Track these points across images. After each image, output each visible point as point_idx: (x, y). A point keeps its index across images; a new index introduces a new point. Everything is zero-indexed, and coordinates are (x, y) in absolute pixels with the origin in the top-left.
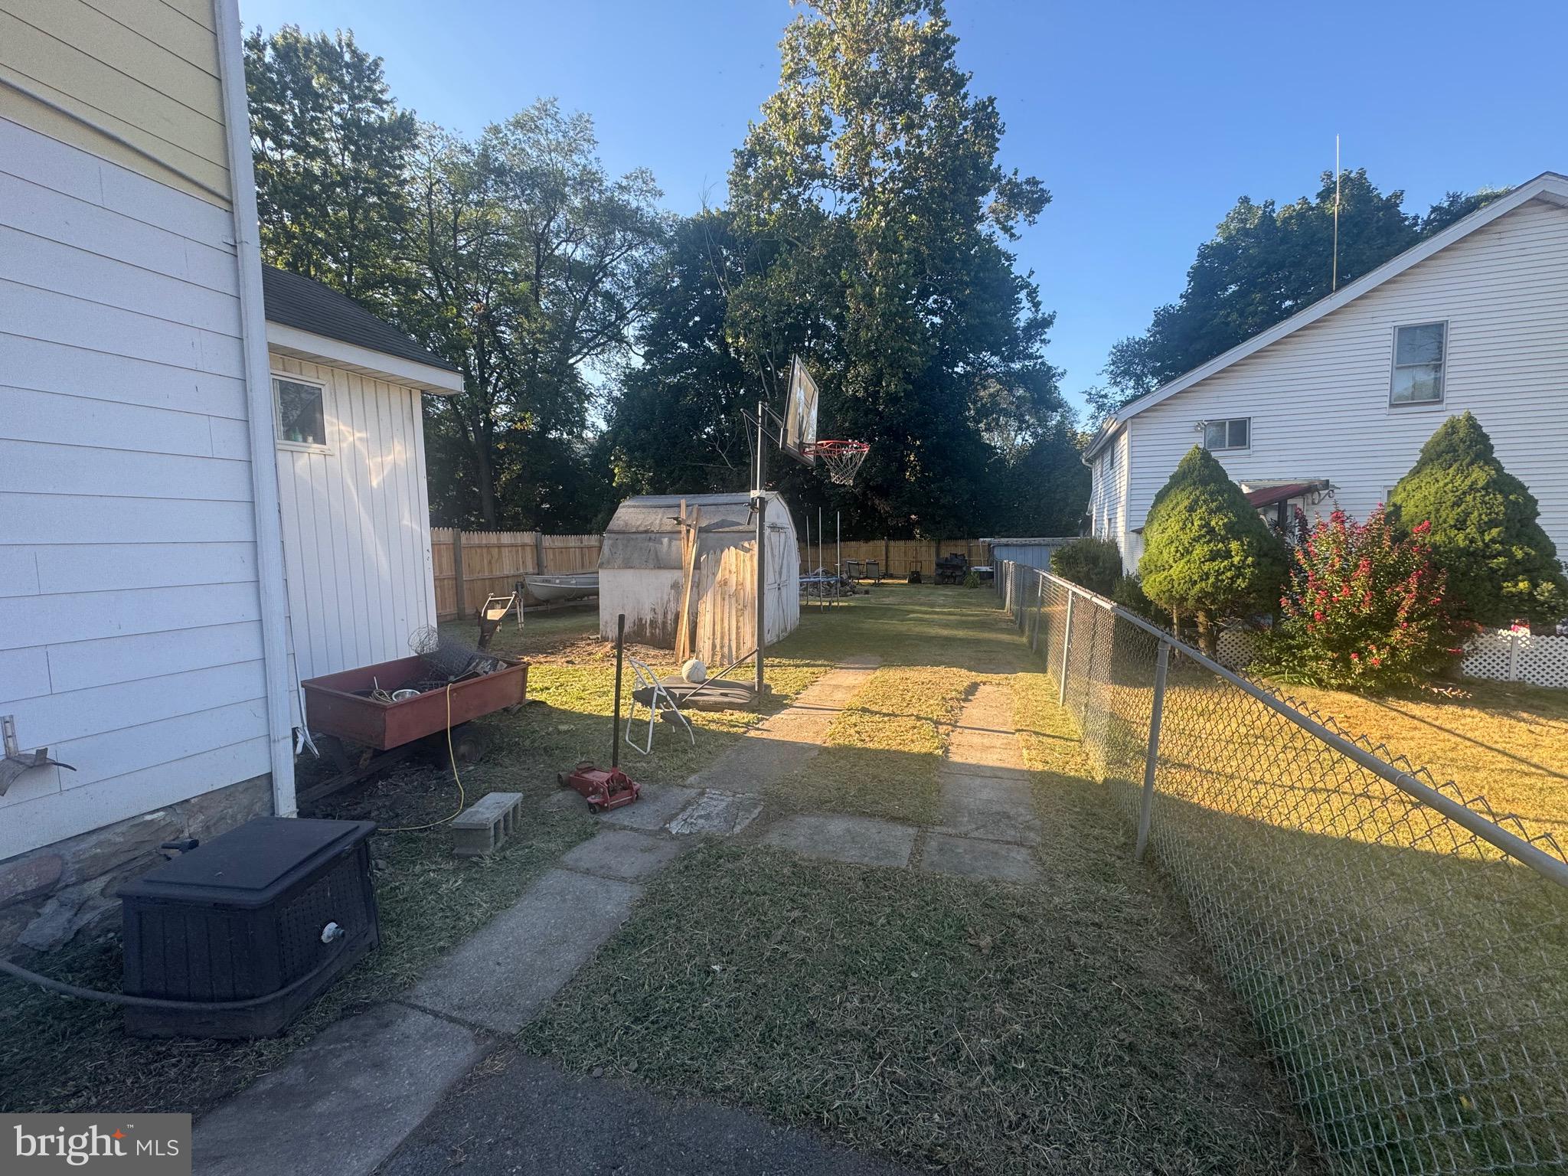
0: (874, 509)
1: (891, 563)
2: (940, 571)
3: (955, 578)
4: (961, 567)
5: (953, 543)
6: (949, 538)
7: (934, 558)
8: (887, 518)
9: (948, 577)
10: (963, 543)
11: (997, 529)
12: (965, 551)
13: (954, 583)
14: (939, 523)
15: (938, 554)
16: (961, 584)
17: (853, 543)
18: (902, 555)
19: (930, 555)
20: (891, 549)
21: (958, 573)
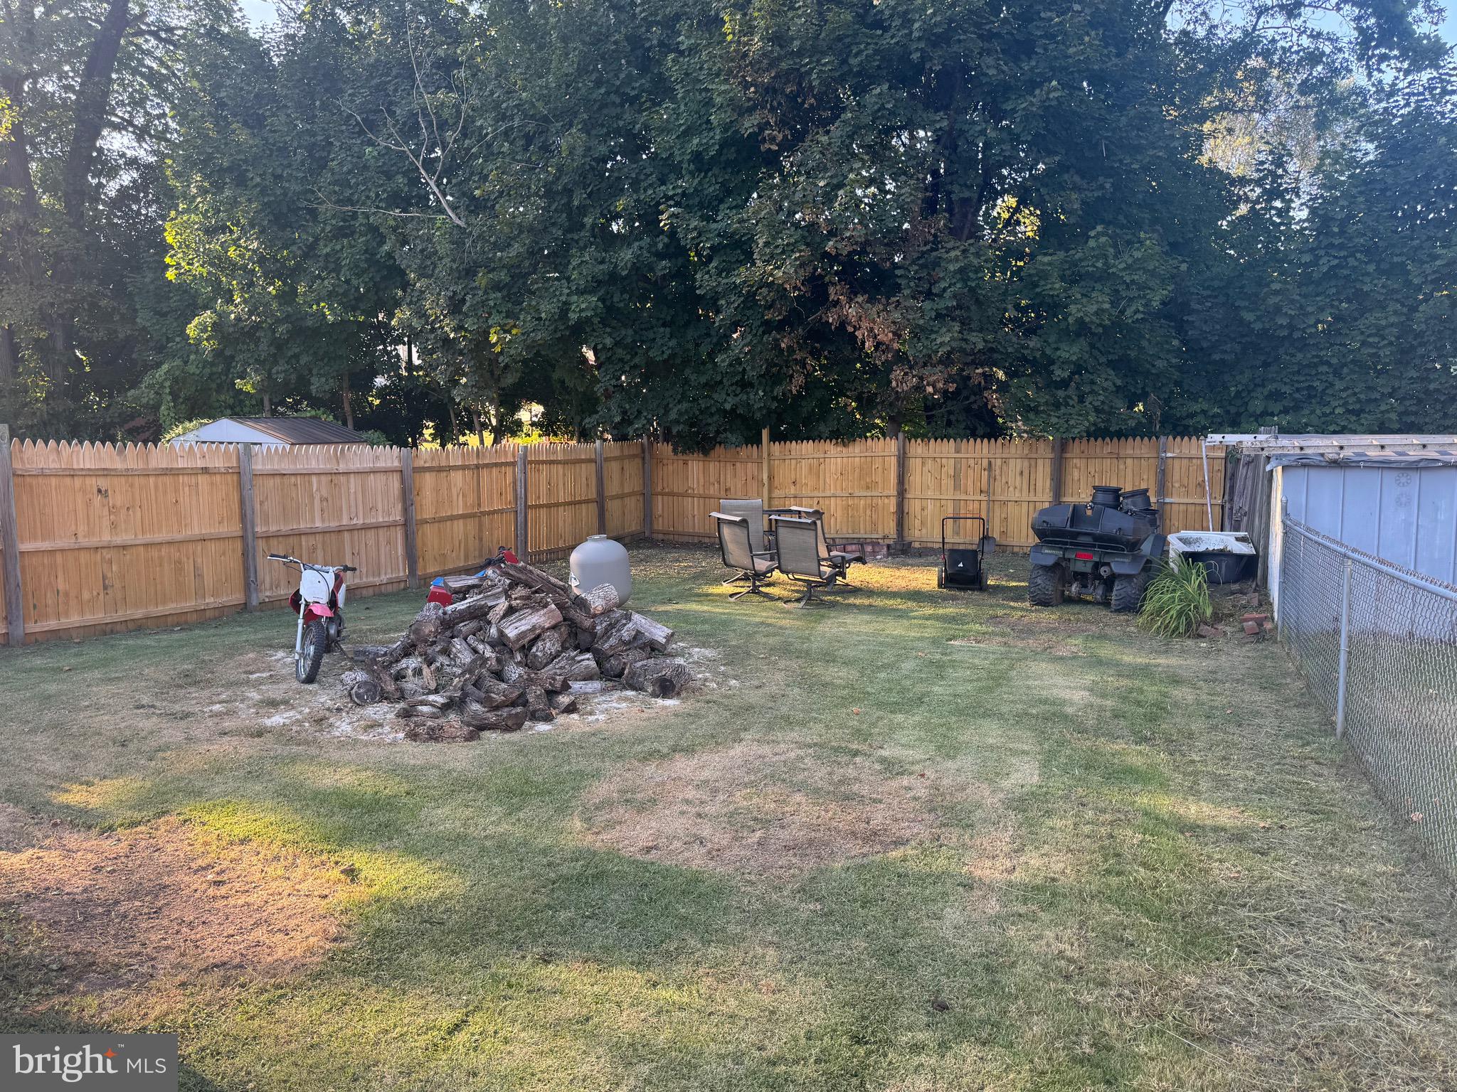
0: (844, 336)
1: (914, 507)
2: (1050, 555)
3: (1109, 583)
4: (1134, 546)
5: (1109, 447)
6: (1099, 433)
7: (1044, 497)
8: (889, 367)
9: (1081, 577)
10: (1138, 448)
11: (1257, 405)
12: (1147, 481)
13: (1106, 603)
14: (1064, 384)
15: (1058, 485)
16: (1131, 607)
17: (807, 447)
18: (948, 483)
19: (1032, 487)
20: (914, 465)
21: (1120, 565)
